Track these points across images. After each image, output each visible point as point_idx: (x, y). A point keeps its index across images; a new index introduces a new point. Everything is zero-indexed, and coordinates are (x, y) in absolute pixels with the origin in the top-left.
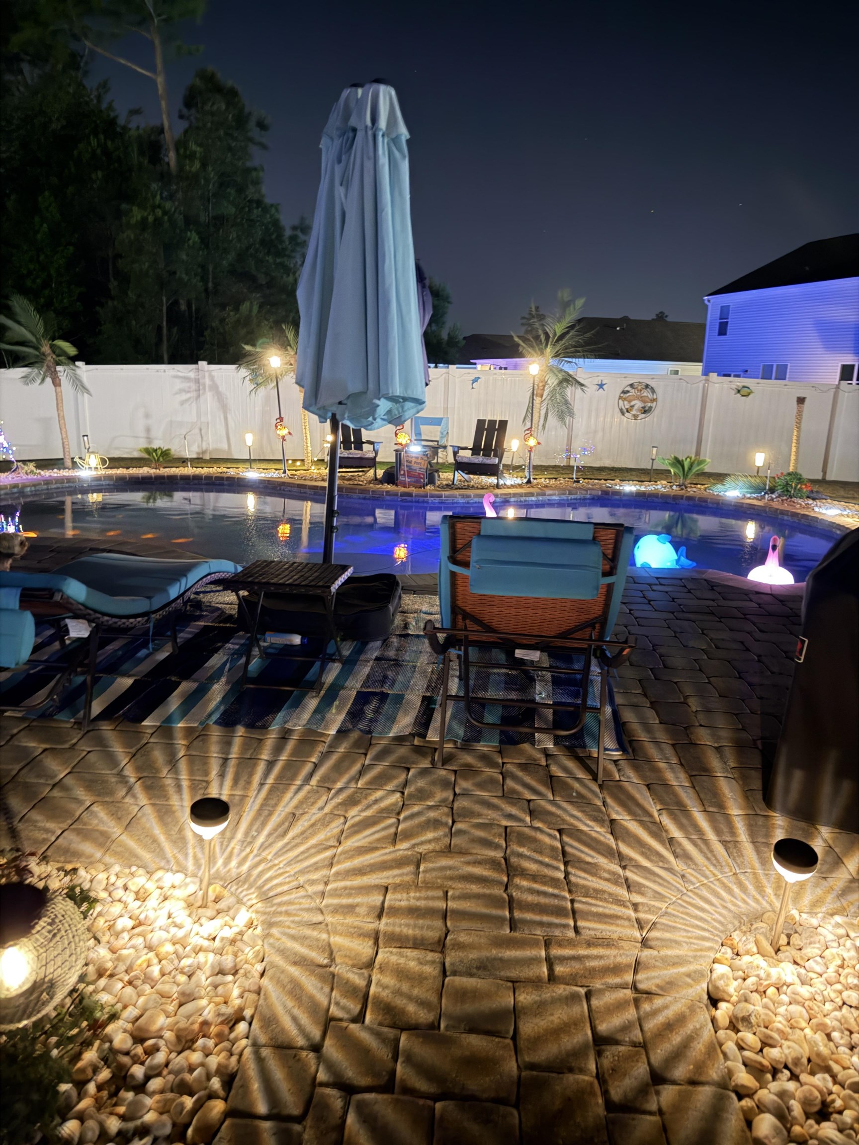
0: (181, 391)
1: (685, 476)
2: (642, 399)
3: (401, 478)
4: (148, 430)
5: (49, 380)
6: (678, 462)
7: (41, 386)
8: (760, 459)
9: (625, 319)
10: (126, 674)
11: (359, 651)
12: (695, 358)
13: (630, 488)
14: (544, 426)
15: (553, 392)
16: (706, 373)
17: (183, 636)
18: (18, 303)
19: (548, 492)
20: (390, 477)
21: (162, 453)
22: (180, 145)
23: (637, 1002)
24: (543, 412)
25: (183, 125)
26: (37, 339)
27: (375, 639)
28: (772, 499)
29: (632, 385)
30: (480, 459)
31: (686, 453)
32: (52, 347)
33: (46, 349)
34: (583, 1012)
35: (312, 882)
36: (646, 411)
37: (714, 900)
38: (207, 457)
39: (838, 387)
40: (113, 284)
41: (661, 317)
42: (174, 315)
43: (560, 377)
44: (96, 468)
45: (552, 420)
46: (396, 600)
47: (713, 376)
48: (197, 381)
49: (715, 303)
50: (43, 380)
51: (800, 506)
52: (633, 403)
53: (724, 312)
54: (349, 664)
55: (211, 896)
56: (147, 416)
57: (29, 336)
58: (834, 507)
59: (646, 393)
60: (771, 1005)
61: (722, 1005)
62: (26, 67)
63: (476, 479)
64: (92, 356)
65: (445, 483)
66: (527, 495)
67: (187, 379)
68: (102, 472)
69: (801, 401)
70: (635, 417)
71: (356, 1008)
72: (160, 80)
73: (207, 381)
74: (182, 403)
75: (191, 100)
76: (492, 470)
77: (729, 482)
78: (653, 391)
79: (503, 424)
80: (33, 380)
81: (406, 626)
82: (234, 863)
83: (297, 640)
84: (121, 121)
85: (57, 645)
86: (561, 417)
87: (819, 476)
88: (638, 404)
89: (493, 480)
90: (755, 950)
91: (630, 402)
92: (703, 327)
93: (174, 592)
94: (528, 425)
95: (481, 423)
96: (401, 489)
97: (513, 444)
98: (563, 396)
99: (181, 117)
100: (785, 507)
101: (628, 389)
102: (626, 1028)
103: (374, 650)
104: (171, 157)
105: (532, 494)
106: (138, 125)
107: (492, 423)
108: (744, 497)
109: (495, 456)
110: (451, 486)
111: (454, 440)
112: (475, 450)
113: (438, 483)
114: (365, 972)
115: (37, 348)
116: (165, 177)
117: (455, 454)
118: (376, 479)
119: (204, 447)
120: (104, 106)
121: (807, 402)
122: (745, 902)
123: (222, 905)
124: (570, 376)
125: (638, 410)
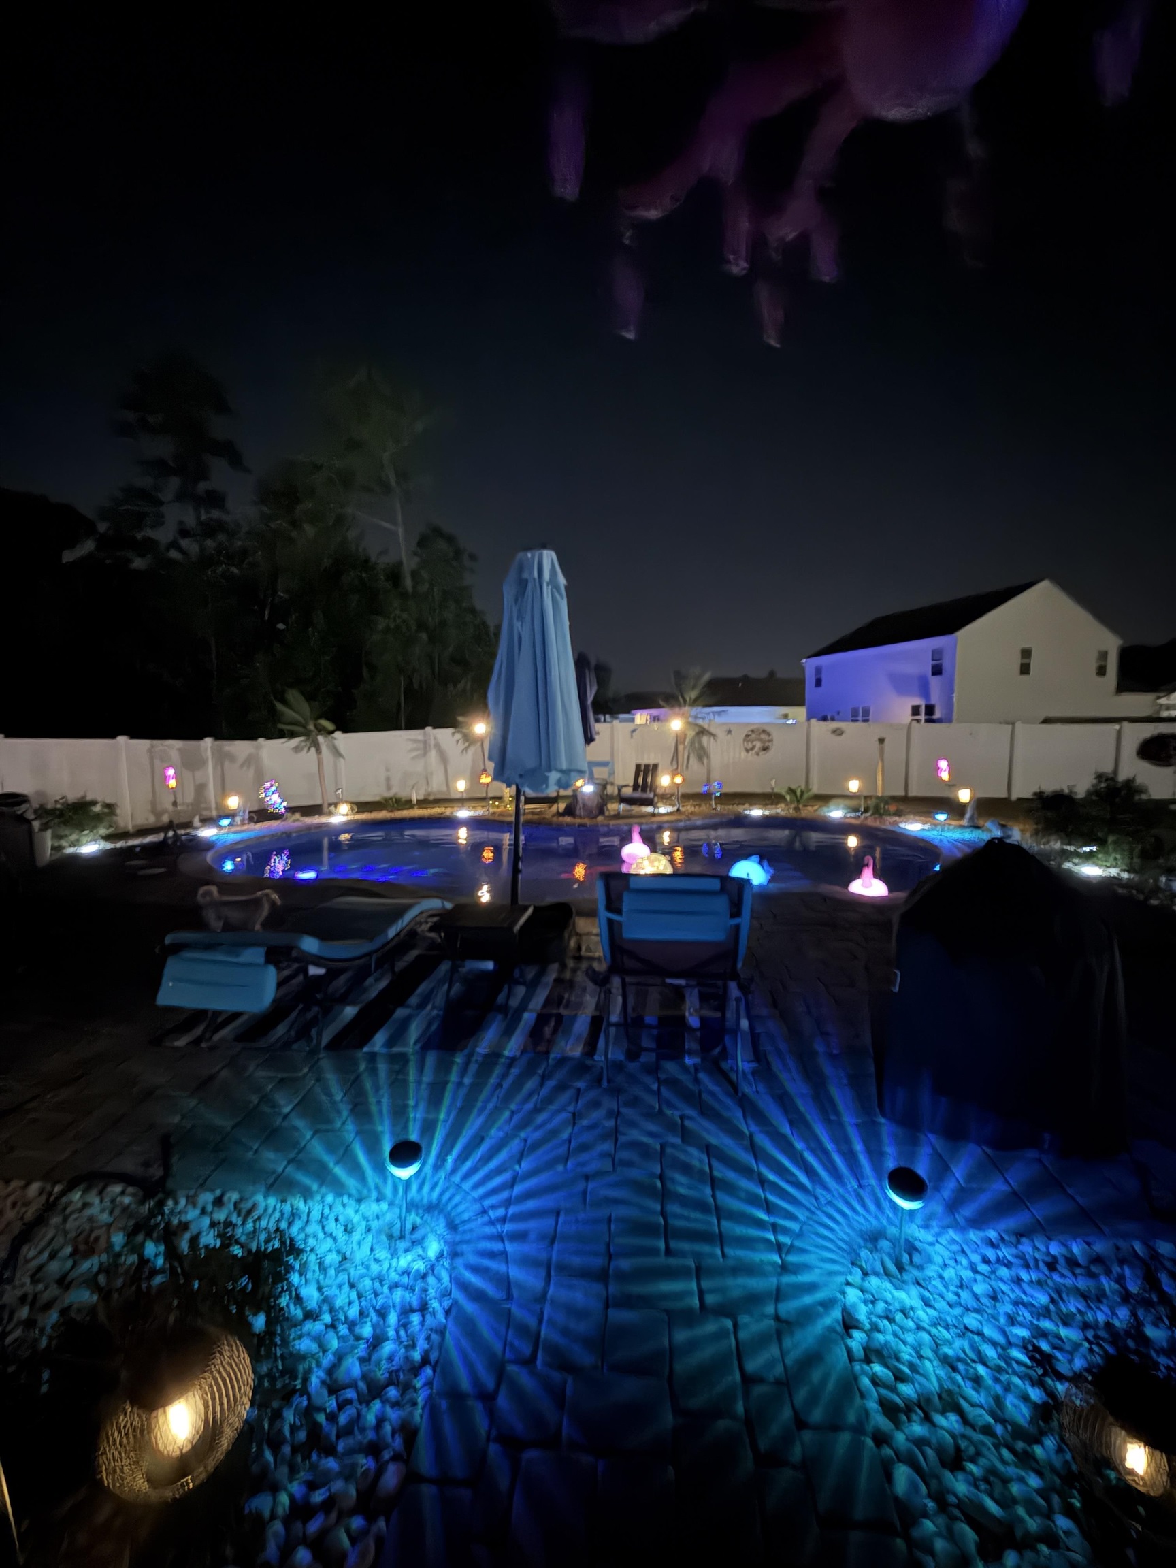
0: (411, 751)
1: (798, 801)
2: (760, 740)
3: (577, 812)
4: (388, 779)
5: (313, 750)
6: (792, 791)
7: (309, 754)
8: (854, 786)
9: (745, 679)
10: (353, 1003)
11: (542, 972)
12: (799, 702)
13: (756, 812)
14: (687, 767)
15: (692, 743)
16: (809, 718)
17: (400, 965)
18: (293, 695)
19: (694, 818)
20: (569, 811)
21: (396, 800)
22: (414, 574)
23: (779, 1335)
24: (686, 757)
25: (416, 560)
26: (305, 719)
27: (554, 962)
28: (866, 818)
29: (753, 731)
30: (638, 794)
31: (798, 784)
32: (316, 726)
33: (311, 727)
34: (730, 1346)
35: (493, 1207)
36: (765, 749)
37: (839, 1217)
38: (431, 798)
39: (909, 726)
40: (365, 672)
41: (772, 674)
42: (409, 692)
43: (697, 729)
44: (347, 815)
45: (693, 760)
46: (570, 928)
47: (813, 721)
48: (425, 742)
49: (809, 665)
50: (309, 749)
51: (888, 823)
52: (755, 743)
53: (818, 670)
54: (533, 986)
55: (409, 1226)
56: (387, 770)
57: (300, 719)
58: (917, 821)
59: (763, 736)
60: (900, 1333)
61: (857, 1334)
62: (307, 527)
63: (636, 809)
64: (347, 727)
65: (612, 813)
66: (677, 821)
67: (415, 741)
68: (350, 818)
69: (881, 741)
70: (758, 754)
71: (527, 1350)
72: (400, 531)
73: (432, 742)
74: (413, 758)
75: (423, 542)
76: (649, 802)
77: (832, 804)
78: (769, 734)
79: (655, 766)
80: (302, 749)
81: (579, 948)
82: (426, 1188)
83: (489, 965)
84: (373, 559)
85: (301, 978)
86: (700, 758)
87: (902, 793)
88: (758, 745)
89: (650, 809)
90: (882, 1271)
91: (752, 742)
92: (802, 682)
93: (392, 932)
94: (675, 767)
95: (638, 767)
96: (578, 821)
97: (665, 781)
98: (700, 742)
99: (415, 554)
100: (877, 824)
101: (750, 733)
102: (771, 1364)
103: (552, 974)
104: (408, 583)
105: (680, 821)
106: (384, 561)
107: (647, 766)
108: (845, 817)
109: (651, 791)
110: (617, 816)
111: (619, 781)
112: (635, 787)
113: (607, 813)
114: (538, 1307)
115: (304, 727)
116: (404, 595)
117: (619, 790)
118: (559, 814)
119: (430, 790)
120: (361, 550)
121: (886, 742)
122: (867, 1220)
123: (417, 1235)
124: (704, 729)
125: (760, 748)
